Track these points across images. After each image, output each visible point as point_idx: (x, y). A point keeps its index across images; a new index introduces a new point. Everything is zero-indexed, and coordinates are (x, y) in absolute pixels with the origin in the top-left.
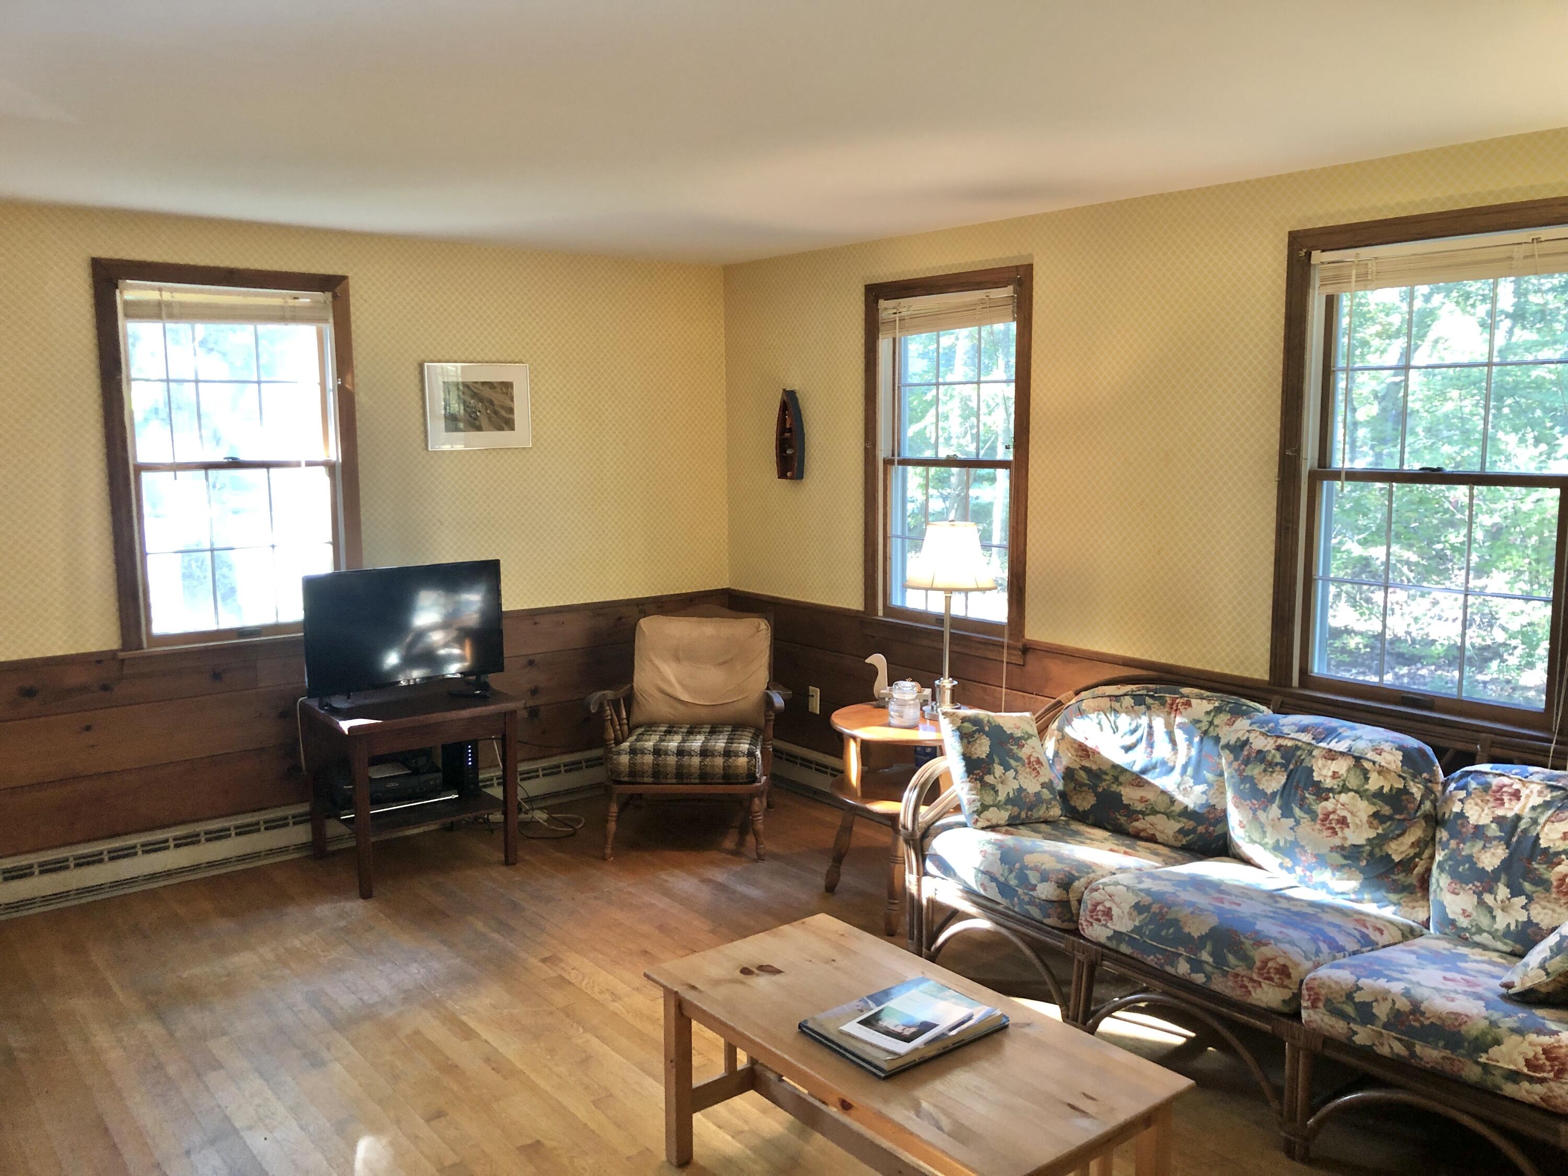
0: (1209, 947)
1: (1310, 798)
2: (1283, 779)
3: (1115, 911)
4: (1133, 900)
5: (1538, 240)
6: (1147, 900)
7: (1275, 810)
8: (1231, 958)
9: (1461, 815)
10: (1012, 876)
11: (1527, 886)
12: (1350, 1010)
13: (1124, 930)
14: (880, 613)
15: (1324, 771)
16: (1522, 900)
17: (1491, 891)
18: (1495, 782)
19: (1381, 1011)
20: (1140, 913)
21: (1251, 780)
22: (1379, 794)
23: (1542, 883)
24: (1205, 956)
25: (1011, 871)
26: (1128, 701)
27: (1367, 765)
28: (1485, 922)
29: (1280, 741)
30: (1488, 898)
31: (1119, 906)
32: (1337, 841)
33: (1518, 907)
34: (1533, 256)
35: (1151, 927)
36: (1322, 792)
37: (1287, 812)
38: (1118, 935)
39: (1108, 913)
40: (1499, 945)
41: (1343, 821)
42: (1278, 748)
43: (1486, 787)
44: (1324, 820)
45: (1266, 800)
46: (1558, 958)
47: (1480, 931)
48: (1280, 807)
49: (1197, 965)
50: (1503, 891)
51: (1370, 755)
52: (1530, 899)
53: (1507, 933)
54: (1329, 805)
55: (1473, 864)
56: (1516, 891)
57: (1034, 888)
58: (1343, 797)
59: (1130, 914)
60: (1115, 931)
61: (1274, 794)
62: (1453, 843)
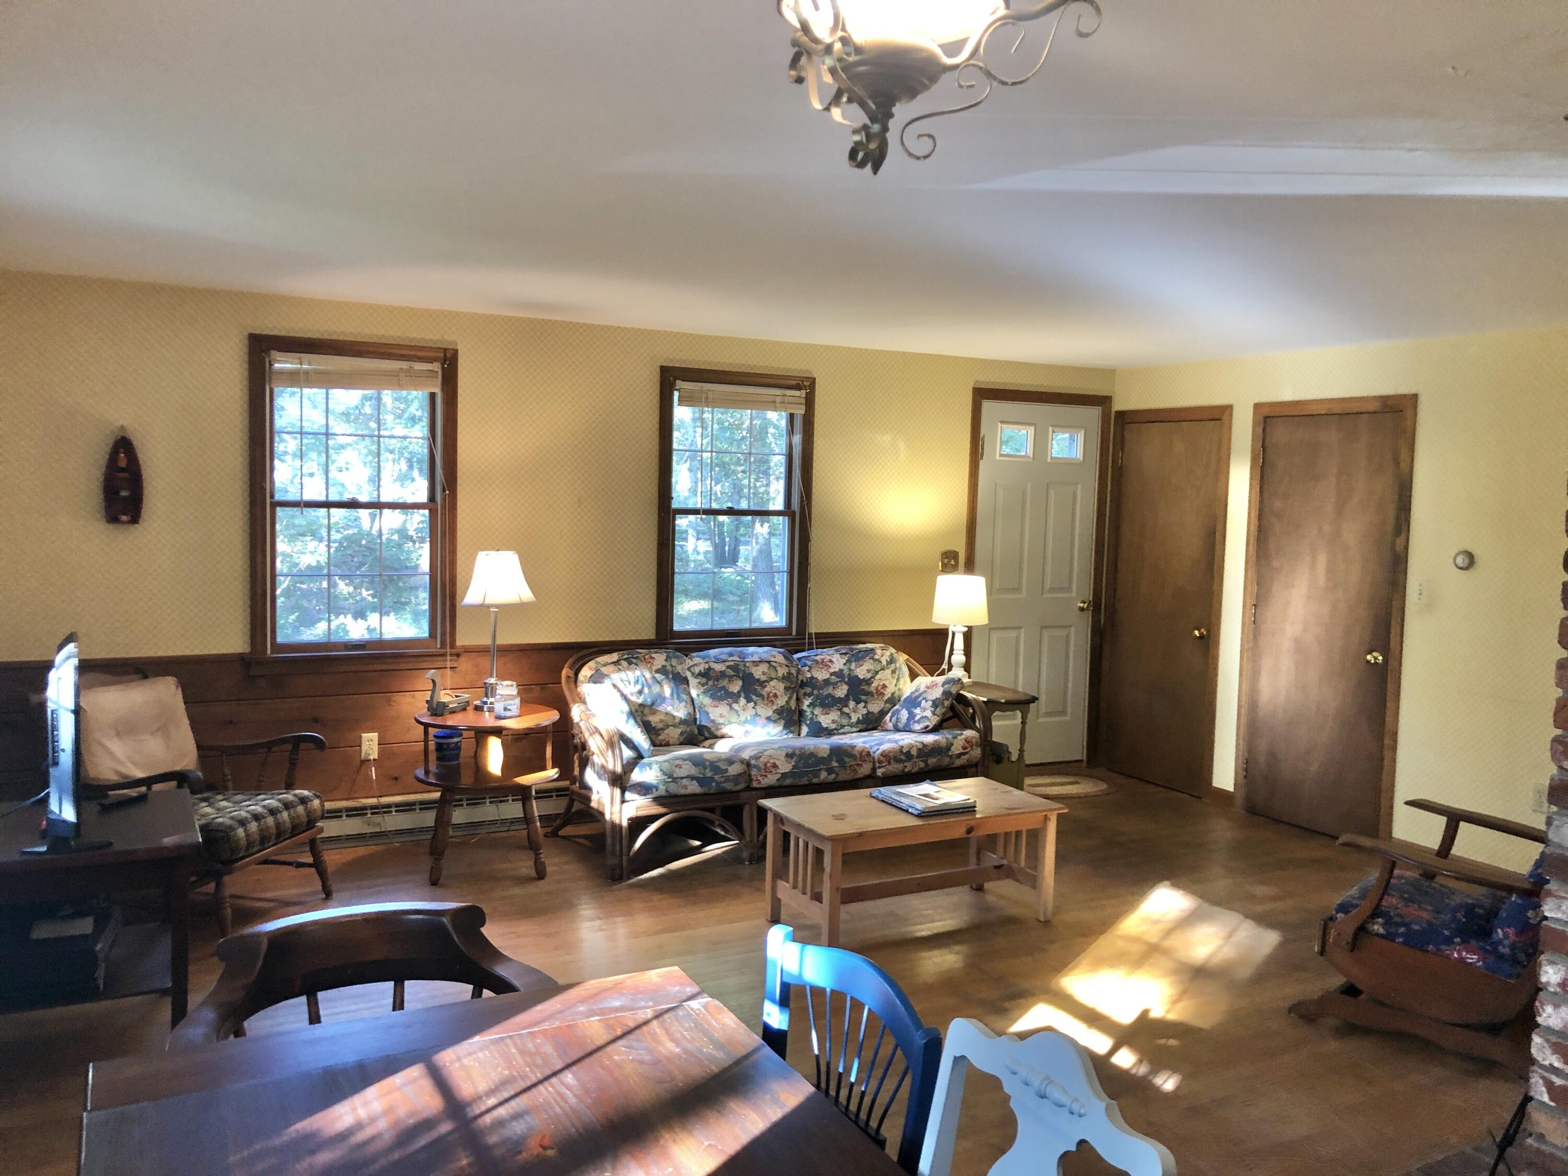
0: (834, 758)
1: (759, 688)
2: (740, 683)
3: (777, 763)
4: (784, 754)
5: (785, 395)
6: (790, 751)
7: (743, 701)
8: (847, 759)
9: (812, 678)
10: (707, 771)
11: (863, 697)
12: (903, 757)
13: (787, 771)
14: (269, 652)
15: (758, 672)
16: (862, 704)
17: (846, 706)
18: (818, 658)
19: (914, 752)
20: (792, 758)
21: (724, 688)
22: (784, 678)
23: (870, 694)
24: (835, 764)
25: (705, 768)
26: (624, 663)
27: (772, 663)
28: (845, 722)
29: (727, 664)
30: (846, 710)
31: (778, 759)
32: (775, 707)
33: (861, 708)
34: (784, 403)
35: (802, 762)
36: (762, 684)
37: (749, 700)
38: (784, 775)
39: (775, 766)
40: (854, 729)
41: (775, 696)
42: (728, 667)
43: (817, 662)
44: (768, 698)
45: (735, 697)
46: (938, 709)
47: (843, 726)
48: (745, 698)
49: (830, 771)
50: (852, 704)
51: (772, 659)
52: (866, 702)
53: (859, 722)
54: (767, 689)
55: (833, 697)
56: (858, 702)
57: (726, 771)
58: (772, 683)
59: (786, 761)
60: (782, 774)
61: (738, 692)
62: (815, 692)
